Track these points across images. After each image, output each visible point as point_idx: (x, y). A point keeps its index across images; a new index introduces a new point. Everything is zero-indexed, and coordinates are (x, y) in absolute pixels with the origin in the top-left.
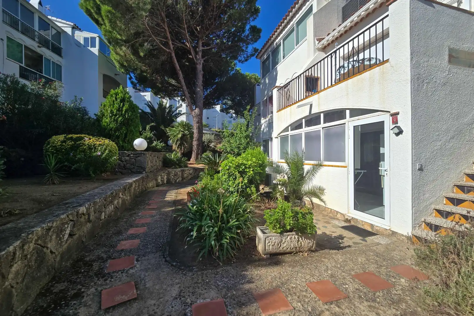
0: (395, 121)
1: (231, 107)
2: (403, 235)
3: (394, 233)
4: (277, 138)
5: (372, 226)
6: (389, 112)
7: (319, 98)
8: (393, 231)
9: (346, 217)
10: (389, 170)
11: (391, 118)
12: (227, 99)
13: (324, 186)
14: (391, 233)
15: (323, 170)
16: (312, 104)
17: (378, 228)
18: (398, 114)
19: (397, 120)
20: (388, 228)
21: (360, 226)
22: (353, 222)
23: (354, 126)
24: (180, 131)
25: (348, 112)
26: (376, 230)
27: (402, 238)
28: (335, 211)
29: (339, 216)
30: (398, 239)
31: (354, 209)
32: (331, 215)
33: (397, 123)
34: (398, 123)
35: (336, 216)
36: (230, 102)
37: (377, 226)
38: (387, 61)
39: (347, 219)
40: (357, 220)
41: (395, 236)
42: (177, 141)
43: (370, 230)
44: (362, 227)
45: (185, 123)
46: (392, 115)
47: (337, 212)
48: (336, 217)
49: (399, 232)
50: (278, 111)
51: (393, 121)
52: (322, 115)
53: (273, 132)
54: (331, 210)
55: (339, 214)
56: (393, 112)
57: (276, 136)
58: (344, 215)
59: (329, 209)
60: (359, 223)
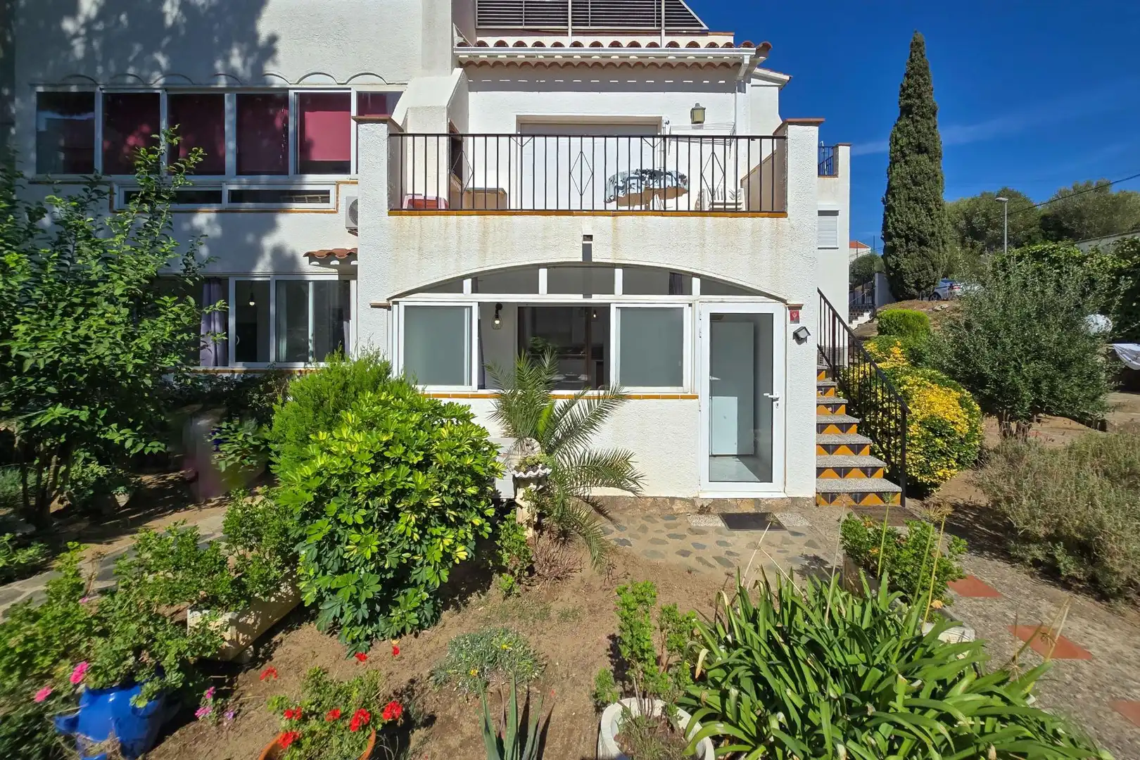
0: (795, 318)
3: (794, 501)
4: (386, 307)
5: (757, 501)
6: (783, 301)
7: (616, 229)
8: (793, 498)
9: (698, 505)
10: (781, 397)
11: (788, 312)
14: (790, 501)
15: (625, 408)
17: (770, 502)
18: (800, 307)
19: (799, 317)
20: (783, 495)
21: (731, 511)
23: (711, 314)
25: (696, 283)
26: (766, 506)
28: (667, 498)
29: (677, 506)
31: (710, 482)
33: (799, 321)
34: (802, 321)
35: (669, 507)
37: (767, 500)
39: (702, 507)
40: (725, 500)
43: (754, 510)
44: (737, 511)
46: (790, 308)
47: (673, 499)
49: (800, 495)
50: (391, 210)
51: (792, 319)
52: (619, 273)
53: (353, 283)
54: (655, 498)
55: (678, 501)
56: (792, 302)
57: (385, 302)
58: (692, 501)
59: (649, 499)
60: (730, 505)
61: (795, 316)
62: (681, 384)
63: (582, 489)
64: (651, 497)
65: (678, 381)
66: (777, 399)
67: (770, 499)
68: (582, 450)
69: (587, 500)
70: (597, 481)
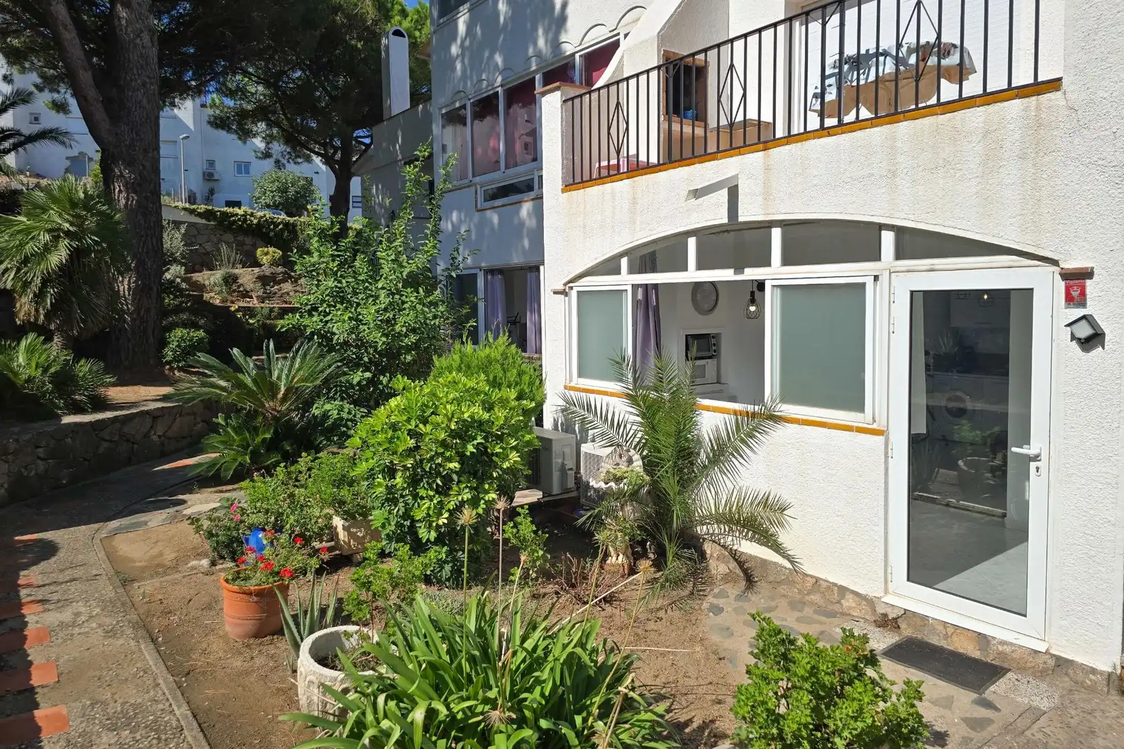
0: (1076, 297)
1: (262, 113)
2: (1094, 671)
3: (1062, 664)
4: (564, 293)
5: (983, 639)
6: (1055, 263)
7: (767, 169)
8: (1058, 658)
9: (881, 610)
10: (1044, 457)
11: (1062, 284)
12: (245, 73)
13: (784, 493)
14: (1051, 662)
15: (779, 435)
16: (737, 186)
17: (1007, 649)
18: (1087, 274)
19: (1083, 293)
20: (1042, 648)
21: (934, 641)
22: (909, 625)
23: (912, 292)
24: (56, 234)
25: (888, 238)
26: (1000, 653)
27: (1091, 680)
28: (835, 585)
29: (849, 602)
30: (1076, 683)
31: (908, 580)
32: (815, 598)
33: (1082, 304)
34: (1088, 303)
35: (839, 602)
36: (260, 88)
37: (1003, 643)
38: (1055, 84)
39: (885, 615)
40: (924, 618)
41: (1067, 674)
42: (45, 282)
43: (976, 654)
44: (943, 643)
45: (82, 195)
46: (1067, 276)
47: (843, 590)
48: (836, 607)
49: (1079, 659)
50: (566, 186)
51: (1069, 299)
52: (776, 234)
53: (542, 268)
54: (817, 580)
55: (851, 596)
56: (1071, 264)
57: (561, 287)
58: (870, 602)
59: (809, 579)
60: (933, 630)
61: (1075, 294)
62: (860, 408)
63: (730, 538)
64: (812, 576)
65: (857, 404)
66: (1036, 458)
67: (1011, 644)
68: (730, 486)
69: (735, 555)
70: (747, 533)
